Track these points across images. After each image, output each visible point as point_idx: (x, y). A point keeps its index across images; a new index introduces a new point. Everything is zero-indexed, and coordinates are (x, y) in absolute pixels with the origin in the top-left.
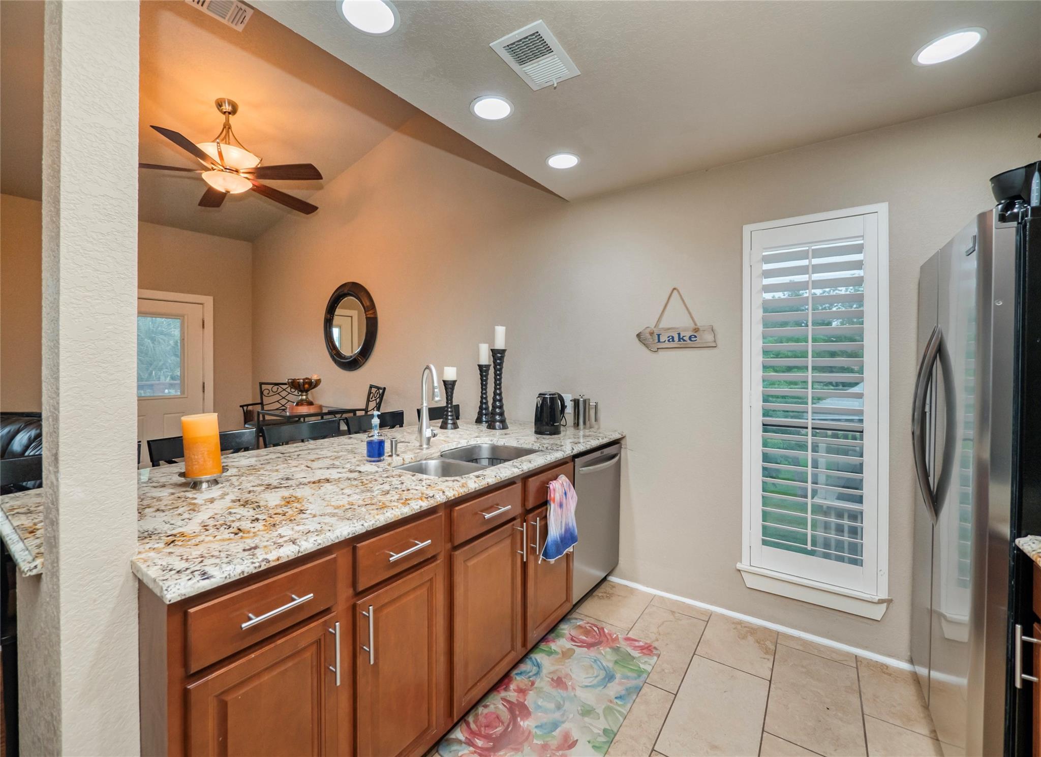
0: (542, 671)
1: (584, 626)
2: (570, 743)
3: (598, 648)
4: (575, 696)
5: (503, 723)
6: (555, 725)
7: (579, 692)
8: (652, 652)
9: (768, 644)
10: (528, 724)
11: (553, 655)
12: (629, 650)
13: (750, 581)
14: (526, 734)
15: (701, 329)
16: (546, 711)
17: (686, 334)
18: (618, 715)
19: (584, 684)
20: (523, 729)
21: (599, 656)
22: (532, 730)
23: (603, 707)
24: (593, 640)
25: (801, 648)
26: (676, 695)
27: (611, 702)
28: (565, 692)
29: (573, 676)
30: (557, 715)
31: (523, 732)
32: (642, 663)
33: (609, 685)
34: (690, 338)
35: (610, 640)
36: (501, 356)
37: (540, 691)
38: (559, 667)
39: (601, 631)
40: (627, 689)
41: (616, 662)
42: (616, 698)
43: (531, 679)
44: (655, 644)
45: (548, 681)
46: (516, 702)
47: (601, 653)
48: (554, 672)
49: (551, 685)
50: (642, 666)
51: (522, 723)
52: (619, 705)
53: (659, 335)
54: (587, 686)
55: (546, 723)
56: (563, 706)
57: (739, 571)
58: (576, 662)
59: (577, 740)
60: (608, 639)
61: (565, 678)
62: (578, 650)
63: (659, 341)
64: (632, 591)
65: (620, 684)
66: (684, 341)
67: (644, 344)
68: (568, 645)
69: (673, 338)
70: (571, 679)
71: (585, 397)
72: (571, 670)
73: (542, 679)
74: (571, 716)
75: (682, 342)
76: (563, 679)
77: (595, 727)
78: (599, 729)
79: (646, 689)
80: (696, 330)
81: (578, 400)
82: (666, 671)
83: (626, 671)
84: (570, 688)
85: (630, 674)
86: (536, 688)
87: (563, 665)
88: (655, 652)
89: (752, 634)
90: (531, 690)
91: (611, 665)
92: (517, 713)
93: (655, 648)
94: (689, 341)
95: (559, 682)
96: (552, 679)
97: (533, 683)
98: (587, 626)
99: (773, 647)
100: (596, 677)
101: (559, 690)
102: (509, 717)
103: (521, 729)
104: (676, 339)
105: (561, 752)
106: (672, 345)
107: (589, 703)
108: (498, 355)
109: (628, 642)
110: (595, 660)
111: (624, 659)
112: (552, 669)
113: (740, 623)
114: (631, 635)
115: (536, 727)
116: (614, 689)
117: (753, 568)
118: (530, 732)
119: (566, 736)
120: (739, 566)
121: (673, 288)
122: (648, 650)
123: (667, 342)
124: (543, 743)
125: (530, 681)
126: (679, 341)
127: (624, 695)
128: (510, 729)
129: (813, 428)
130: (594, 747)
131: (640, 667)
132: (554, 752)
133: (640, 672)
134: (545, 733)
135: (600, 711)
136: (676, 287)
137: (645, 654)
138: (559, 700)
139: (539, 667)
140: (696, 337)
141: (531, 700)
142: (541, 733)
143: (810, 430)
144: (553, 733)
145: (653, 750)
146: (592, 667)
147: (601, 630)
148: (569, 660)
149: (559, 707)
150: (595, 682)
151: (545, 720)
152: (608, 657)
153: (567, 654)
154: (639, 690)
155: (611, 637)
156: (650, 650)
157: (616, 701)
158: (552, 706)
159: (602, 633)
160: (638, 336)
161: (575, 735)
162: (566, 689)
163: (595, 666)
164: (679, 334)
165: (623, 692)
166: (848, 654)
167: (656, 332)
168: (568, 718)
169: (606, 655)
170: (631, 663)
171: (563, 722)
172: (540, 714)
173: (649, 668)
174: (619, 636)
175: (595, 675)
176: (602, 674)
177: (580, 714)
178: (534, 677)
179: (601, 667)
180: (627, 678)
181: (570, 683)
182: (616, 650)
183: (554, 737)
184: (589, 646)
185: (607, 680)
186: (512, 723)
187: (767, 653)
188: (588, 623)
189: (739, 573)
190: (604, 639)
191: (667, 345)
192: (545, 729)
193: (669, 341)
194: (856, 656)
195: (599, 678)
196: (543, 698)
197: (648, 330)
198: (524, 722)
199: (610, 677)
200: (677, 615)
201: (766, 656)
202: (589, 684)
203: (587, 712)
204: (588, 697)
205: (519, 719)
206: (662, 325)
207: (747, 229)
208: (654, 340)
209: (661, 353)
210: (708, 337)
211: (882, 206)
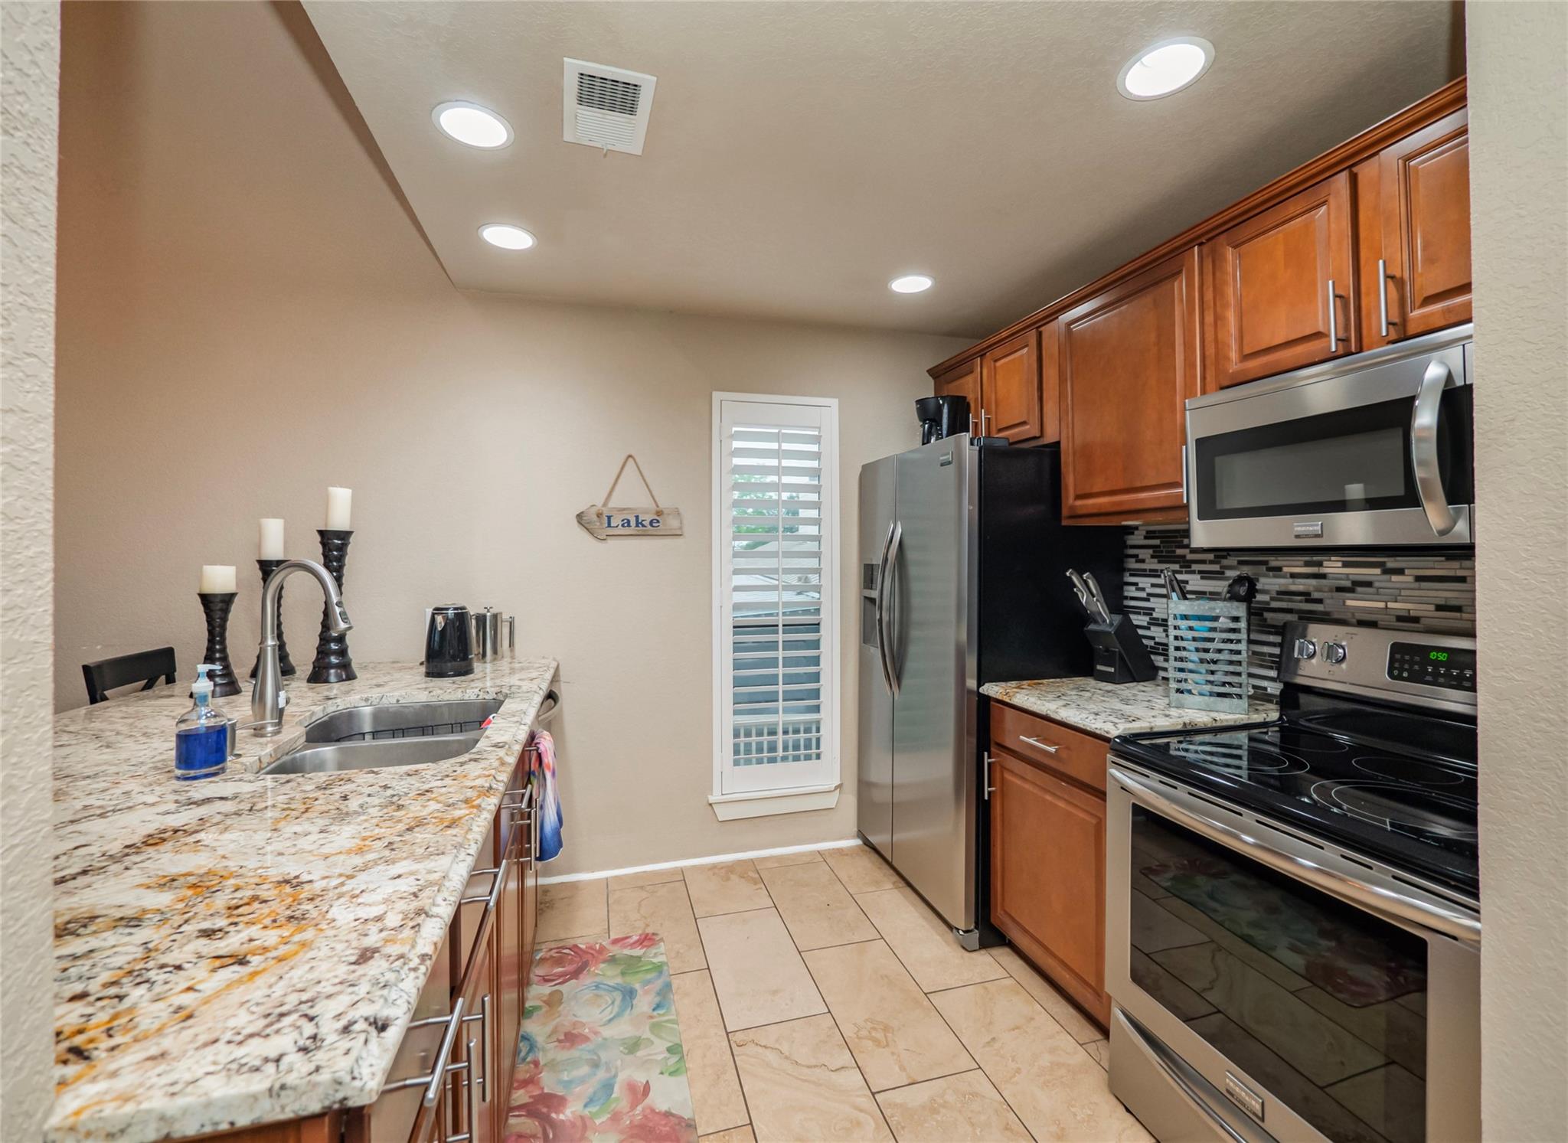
0: (536, 1042)
1: (548, 956)
2: (642, 1089)
3: (589, 970)
4: (605, 1039)
5: (534, 1136)
6: (608, 1087)
7: (607, 1032)
8: (654, 940)
9: (751, 874)
10: (572, 1112)
11: (535, 1014)
12: (627, 952)
13: (723, 813)
14: (579, 1123)
15: (665, 512)
16: (582, 1080)
17: (647, 518)
18: (669, 1025)
19: (605, 1020)
20: (570, 1121)
21: (598, 979)
22: (582, 1114)
23: (647, 1028)
24: (575, 965)
25: (776, 865)
26: (709, 968)
27: (651, 1017)
28: (588, 1043)
29: (584, 1020)
30: (601, 1075)
31: (573, 1125)
32: (653, 957)
33: (634, 1002)
34: (651, 523)
35: (596, 955)
36: (342, 544)
37: (553, 1065)
38: (554, 1023)
39: (576, 950)
40: (658, 994)
41: (623, 974)
42: (654, 1010)
43: (528, 1059)
44: (650, 930)
45: (556, 1047)
46: (531, 1100)
47: (598, 974)
48: (555, 1031)
49: (563, 1048)
50: (655, 960)
51: (562, 1117)
52: (663, 1015)
53: (609, 518)
54: (610, 1020)
55: (595, 1093)
56: (599, 1057)
57: (711, 805)
58: (573, 1003)
59: (647, 1082)
60: (592, 954)
61: (574, 1029)
62: (564, 988)
63: (609, 525)
64: (574, 886)
65: (646, 993)
66: (643, 526)
67: (587, 529)
68: (546, 989)
69: (629, 521)
70: (583, 1025)
71: (494, 611)
72: (574, 1015)
73: (544, 1050)
74: (619, 1063)
75: (641, 528)
76: (574, 1032)
77: (656, 1054)
78: (661, 1053)
79: (676, 982)
80: (659, 513)
81: (484, 616)
82: (681, 951)
83: (640, 976)
84: (591, 1036)
85: (649, 976)
86: (545, 1065)
87: (559, 1016)
88: (657, 938)
89: (732, 872)
90: (541, 1073)
91: (619, 980)
92: (545, 1110)
93: (653, 934)
94: (649, 527)
95: (571, 1039)
96: (559, 1041)
97: (536, 1063)
98: (553, 953)
99: (757, 876)
100: (613, 1003)
101: (580, 1047)
102: (537, 1123)
103: (568, 1124)
104: (633, 523)
105: (639, 1108)
106: (627, 531)
107: (627, 1035)
108: (336, 541)
109: (619, 944)
110: (596, 986)
111: (631, 965)
112: (549, 1028)
113: (713, 867)
114: (613, 936)
115: (586, 1106)
116: (644, 1003)
117: (725, 797)
118: (582, 1118)
119: (631, 1087)
120: (712, 799)
121: (628, 454)
122: (648, 940)
123: (620, 526)
124: (609, 1116)
125: (529, 1063)
126: (637, 526)
127: (660, 1002)
128: (551, 1136)
129: (784, 625)
130: (671, 1074)
131: (654, 963)
132: (631, 1114)
133: (659, 968)
134: (603, 1104)
135: (647, 1034)
136: (633, 454)
137: (648, 947)
138: (589, 1057)
139: (528, 1040)
140: (658, 522)
141: (549, 1083)
142: (598, 1108)
143: (780, 628)
144: (613, 1096)
145: (727, 1034)
146: (597, 996)
147: (575, 948)
148: (562, 1007)
149: (595, 1065)
150: (616, 1009)
151: (591, 1090)
152: (609, 973)
153: (553, 1002)
154: (668, 986)
155: (595, 950)
156: (650, 939)
157: (655, 1013)
158: (585, 1070)
159: (580, 953)
160: (580, 517)
161: (640, 1078)
162: (586, 1039)
163: (601, 992)
164: (637, 517)
165: (657, 1000)
166: (811, 853)
167: (606, 513)
168: (617, 1068)
169: (605, 973)
170: (640, 964)
171: (615, 1076)
172: (578, 1089)
173: (662, 959)
174: (604, 943)
175: (610, 1002)
176: (618, 996)
177: (628, 1054)
178: (530, 1054)
179: (610, 989)
180: (649, 982)
181: (587, 1030)
182: (613, 960)
183: (617, 1099)
184: (575, 974)
185: (628, 998)
186: (548, 1128)
187: (756, 884)
188: (551, 950)
189: (710, 808)
190: (586, 957)
191: (621, 531)
192: (600, 1099)
193: (623, 525)
194: (819, 852)
195: (618, 1003)
196: (566, 1070)
197: (594, 510)
198: (564, 1113)
199: (629, 994)
200: (648, 888)
201: (757, 887)
202: (612, 1016)
203: (633, 1046)
204: (624, 1029)
205: (554, 1115)
206: (611, 504)
207: (717, 396)
208: (601, 524)
209: (611, 542)
210: (673, 523)
211: (834, 402)
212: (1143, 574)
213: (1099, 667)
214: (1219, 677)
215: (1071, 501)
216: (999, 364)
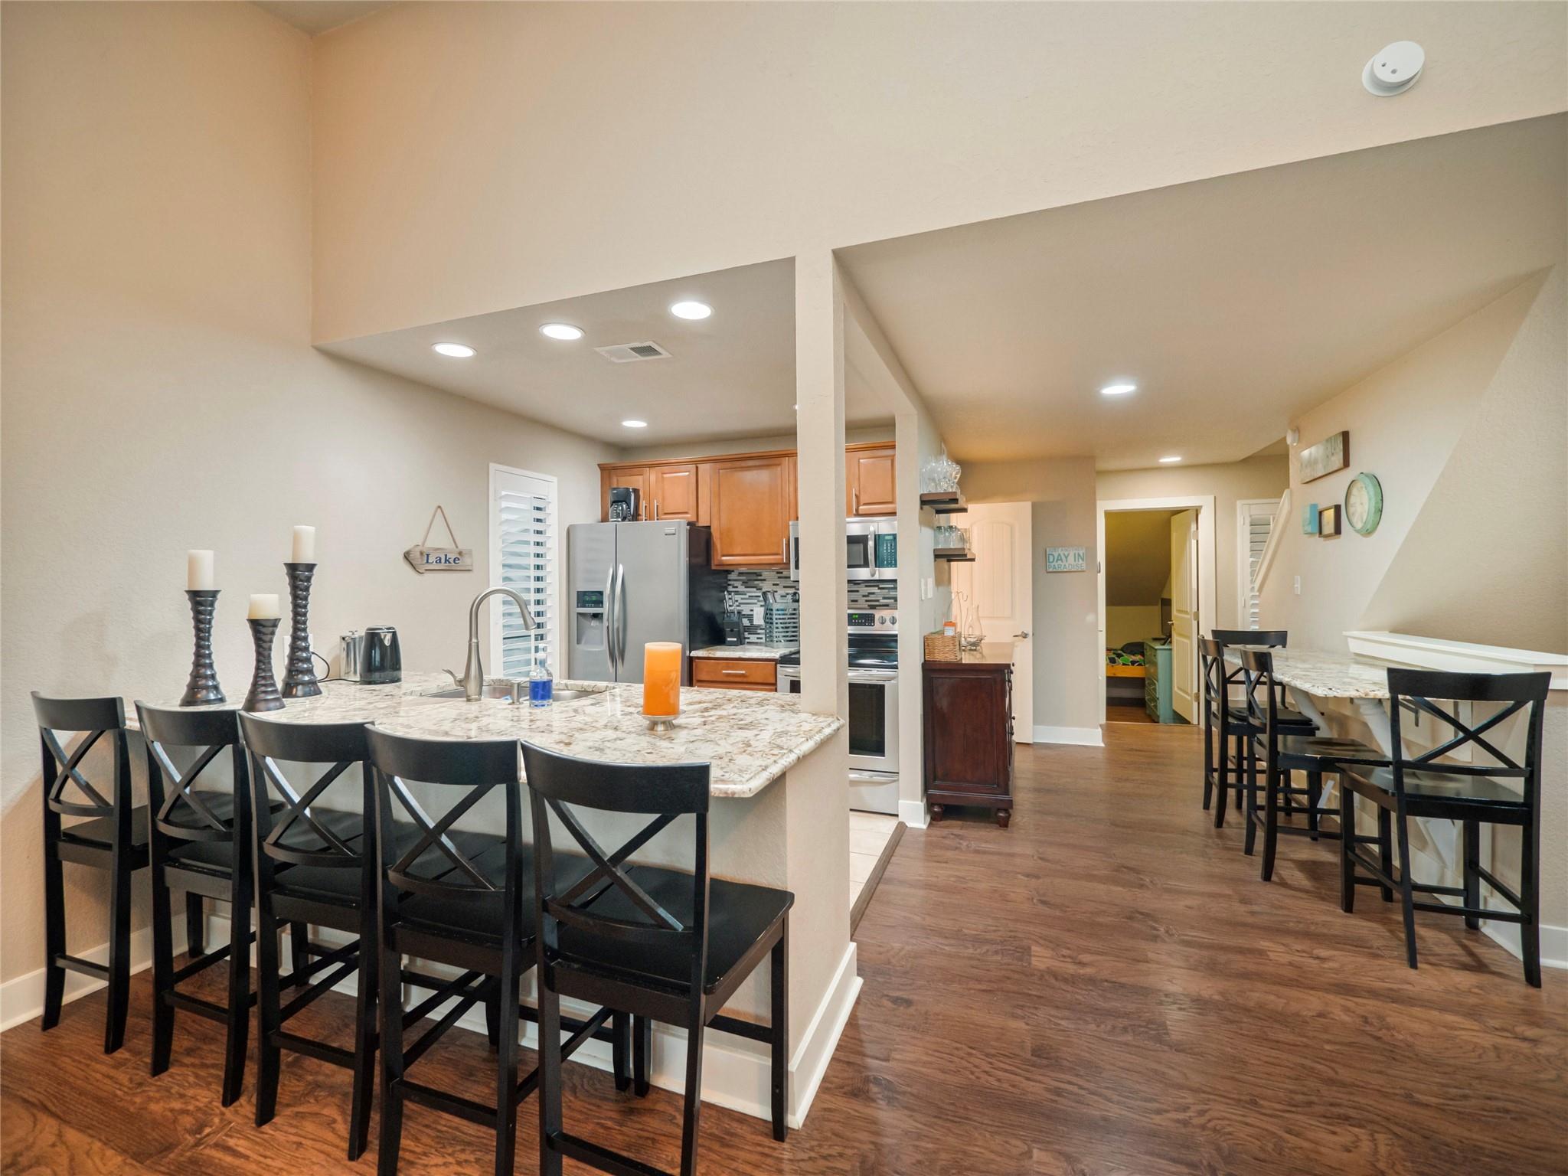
17: (452, 557)
34: (455, 560)
53: (427, 556)
63: (427, 562)
66: (449, 563)
67: (412, 565)
69: (440, 559)
80: (460, 553)
94: (453, 564)
104: (443, 560)
106: (439, 567)
121: (436, 506)
123: (434, 563)
126: (446, 563)
136: (439, 505)
140: (458, 560)
160: (406, 555)
164: (445, 556)
167: (425, 552)
191: (435, 567)
193: (436, 562)
197: (416, 551)
206: (429, 545)
207: (493, 466)
208: (422, 560)
209: (428, 576)
210: (466, 561)
211: (555, 479)
212: (737, 593)
213: (729, 639)
214: (790, 634)
215: (719, 557)
216: (665, 476)
